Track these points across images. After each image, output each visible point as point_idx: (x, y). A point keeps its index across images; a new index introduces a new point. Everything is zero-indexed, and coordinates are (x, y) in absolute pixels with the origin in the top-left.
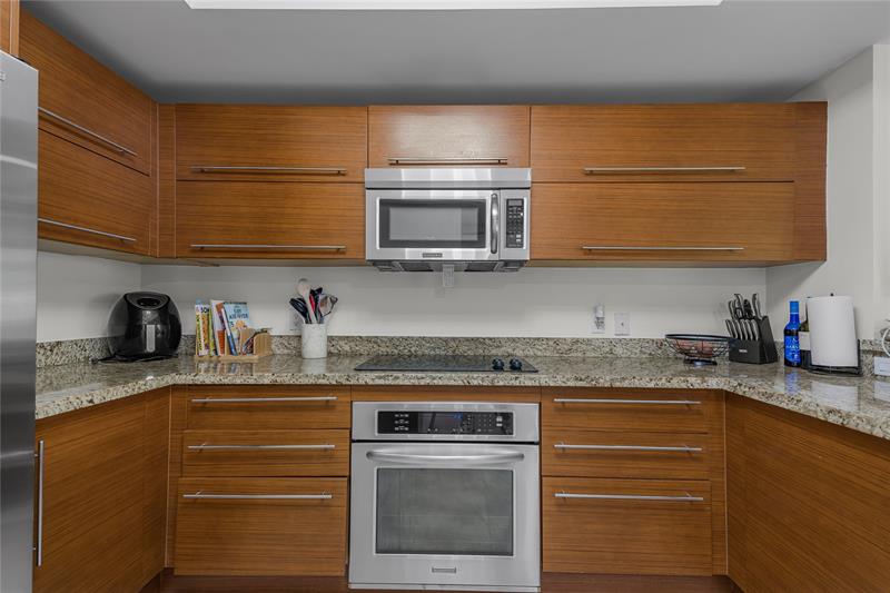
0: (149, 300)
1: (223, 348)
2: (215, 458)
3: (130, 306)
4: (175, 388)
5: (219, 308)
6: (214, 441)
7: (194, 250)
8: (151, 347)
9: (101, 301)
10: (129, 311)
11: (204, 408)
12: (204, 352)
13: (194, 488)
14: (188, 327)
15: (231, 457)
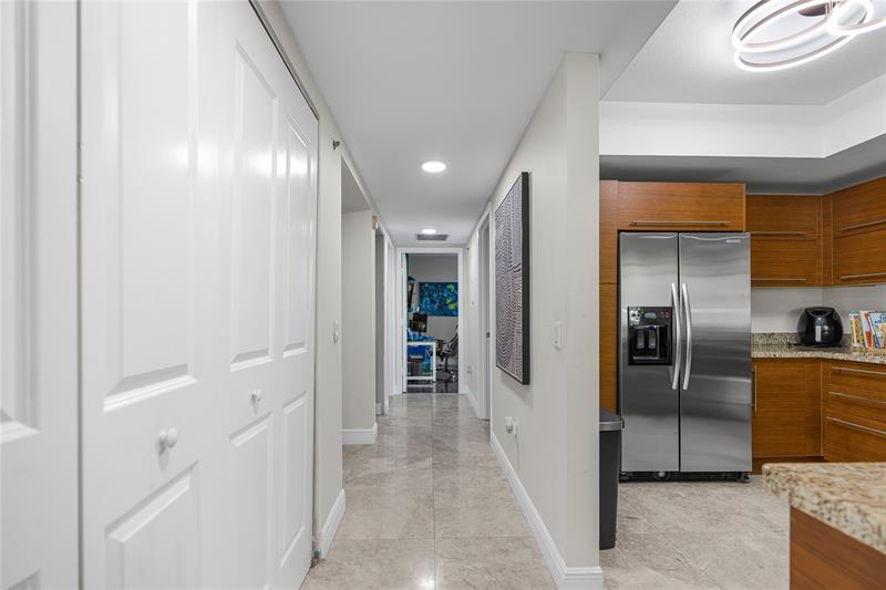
0: (819, 312)
1: (870, 343)
2: (847, 403)
3: (809, 316)
4: (824, 360)
5: (867, 316)
6: (845, 392)
7: (844, 280)
8: (818, 338)
9: (793, 313)
10: (808, 318)
11: (839, 373)
12: (856, 344)
13: (834, 415)
14: (847, 330)
15: (855, 403)
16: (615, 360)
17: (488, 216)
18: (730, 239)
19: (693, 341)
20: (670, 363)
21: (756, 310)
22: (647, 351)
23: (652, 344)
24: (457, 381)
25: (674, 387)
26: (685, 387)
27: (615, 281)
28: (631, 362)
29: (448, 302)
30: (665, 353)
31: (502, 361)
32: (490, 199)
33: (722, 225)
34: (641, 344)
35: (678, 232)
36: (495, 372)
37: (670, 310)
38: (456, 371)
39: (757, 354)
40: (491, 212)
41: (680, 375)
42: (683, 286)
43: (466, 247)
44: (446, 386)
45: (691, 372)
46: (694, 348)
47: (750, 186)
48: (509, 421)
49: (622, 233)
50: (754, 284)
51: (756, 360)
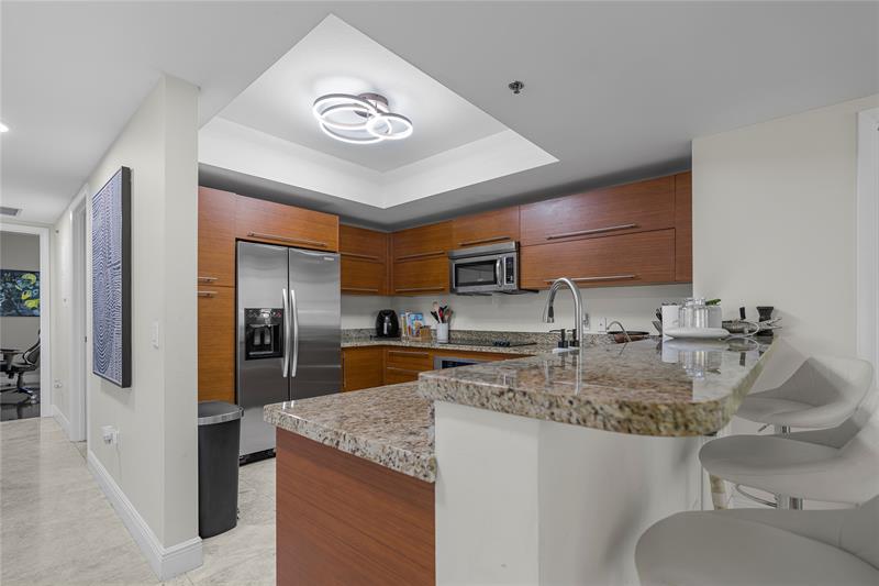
0: (387, 313)
1: (409, 334)
3: (381, 316)
4: (391, 347)
5: (409, 316)
6: (395, 367)
8: (385, 332)
9: (373, 315)
10: (380, 318)
11: (392, 354)
12: (404, 335)
14: (401, 325)
15: (400, 373)
16: (232, 356)
17: (85, 199)
18: (328, 258)
19: (299, 337)
20: (282, 355)
21: (345, 311)
22: (262, 347)
23: (267, 341)
24: (39, 402)
25: (285, 375)
26: (294, 375)
27: (233, 284)
28: (248, 357)
29: (24, 297)
30: (278, 349)
31: (100, 367)
32: (88, 179)
33: (322, 246)
34: (257, 341)
35: (289, 247)
36: (94, 381)
37: (282, 311)
38: (37, 390)
39: (345, 345)
40: (88, 194)
41: (289, 365)
42: (292, 292)
43: (53, 228)
44: (19, 411)
45: (298, 363)
46: (300, 343)
47: (342, 217)
48: (108, 430)
49: (239, 242)
50: (343, 292)
51: (343, 349)
